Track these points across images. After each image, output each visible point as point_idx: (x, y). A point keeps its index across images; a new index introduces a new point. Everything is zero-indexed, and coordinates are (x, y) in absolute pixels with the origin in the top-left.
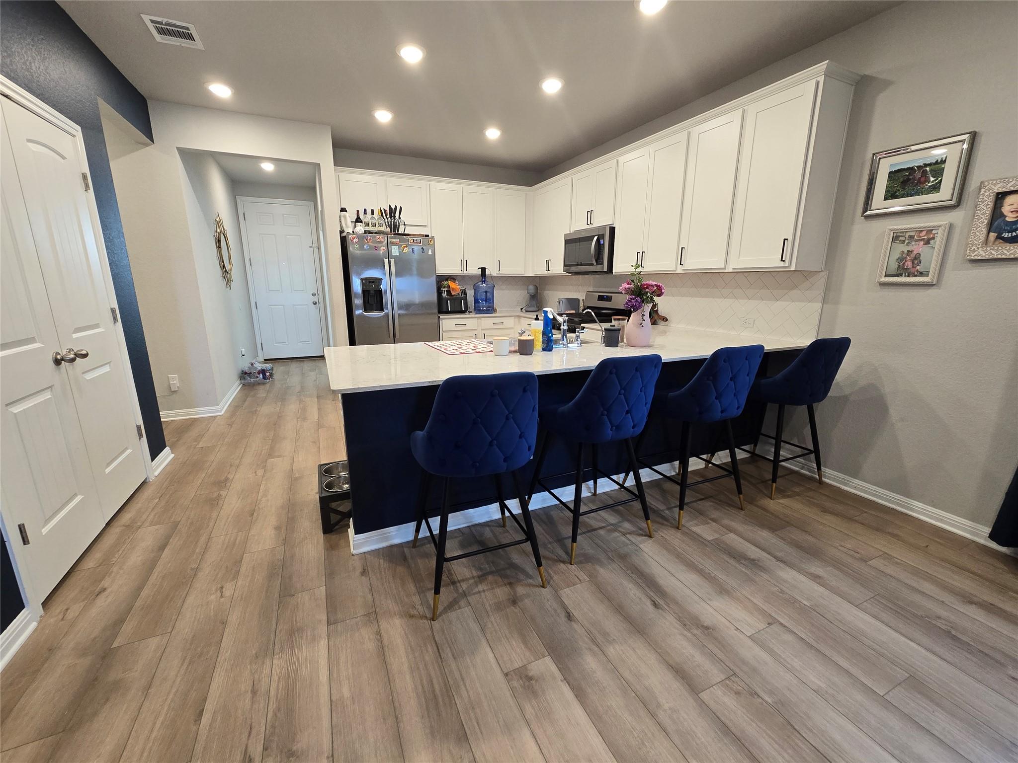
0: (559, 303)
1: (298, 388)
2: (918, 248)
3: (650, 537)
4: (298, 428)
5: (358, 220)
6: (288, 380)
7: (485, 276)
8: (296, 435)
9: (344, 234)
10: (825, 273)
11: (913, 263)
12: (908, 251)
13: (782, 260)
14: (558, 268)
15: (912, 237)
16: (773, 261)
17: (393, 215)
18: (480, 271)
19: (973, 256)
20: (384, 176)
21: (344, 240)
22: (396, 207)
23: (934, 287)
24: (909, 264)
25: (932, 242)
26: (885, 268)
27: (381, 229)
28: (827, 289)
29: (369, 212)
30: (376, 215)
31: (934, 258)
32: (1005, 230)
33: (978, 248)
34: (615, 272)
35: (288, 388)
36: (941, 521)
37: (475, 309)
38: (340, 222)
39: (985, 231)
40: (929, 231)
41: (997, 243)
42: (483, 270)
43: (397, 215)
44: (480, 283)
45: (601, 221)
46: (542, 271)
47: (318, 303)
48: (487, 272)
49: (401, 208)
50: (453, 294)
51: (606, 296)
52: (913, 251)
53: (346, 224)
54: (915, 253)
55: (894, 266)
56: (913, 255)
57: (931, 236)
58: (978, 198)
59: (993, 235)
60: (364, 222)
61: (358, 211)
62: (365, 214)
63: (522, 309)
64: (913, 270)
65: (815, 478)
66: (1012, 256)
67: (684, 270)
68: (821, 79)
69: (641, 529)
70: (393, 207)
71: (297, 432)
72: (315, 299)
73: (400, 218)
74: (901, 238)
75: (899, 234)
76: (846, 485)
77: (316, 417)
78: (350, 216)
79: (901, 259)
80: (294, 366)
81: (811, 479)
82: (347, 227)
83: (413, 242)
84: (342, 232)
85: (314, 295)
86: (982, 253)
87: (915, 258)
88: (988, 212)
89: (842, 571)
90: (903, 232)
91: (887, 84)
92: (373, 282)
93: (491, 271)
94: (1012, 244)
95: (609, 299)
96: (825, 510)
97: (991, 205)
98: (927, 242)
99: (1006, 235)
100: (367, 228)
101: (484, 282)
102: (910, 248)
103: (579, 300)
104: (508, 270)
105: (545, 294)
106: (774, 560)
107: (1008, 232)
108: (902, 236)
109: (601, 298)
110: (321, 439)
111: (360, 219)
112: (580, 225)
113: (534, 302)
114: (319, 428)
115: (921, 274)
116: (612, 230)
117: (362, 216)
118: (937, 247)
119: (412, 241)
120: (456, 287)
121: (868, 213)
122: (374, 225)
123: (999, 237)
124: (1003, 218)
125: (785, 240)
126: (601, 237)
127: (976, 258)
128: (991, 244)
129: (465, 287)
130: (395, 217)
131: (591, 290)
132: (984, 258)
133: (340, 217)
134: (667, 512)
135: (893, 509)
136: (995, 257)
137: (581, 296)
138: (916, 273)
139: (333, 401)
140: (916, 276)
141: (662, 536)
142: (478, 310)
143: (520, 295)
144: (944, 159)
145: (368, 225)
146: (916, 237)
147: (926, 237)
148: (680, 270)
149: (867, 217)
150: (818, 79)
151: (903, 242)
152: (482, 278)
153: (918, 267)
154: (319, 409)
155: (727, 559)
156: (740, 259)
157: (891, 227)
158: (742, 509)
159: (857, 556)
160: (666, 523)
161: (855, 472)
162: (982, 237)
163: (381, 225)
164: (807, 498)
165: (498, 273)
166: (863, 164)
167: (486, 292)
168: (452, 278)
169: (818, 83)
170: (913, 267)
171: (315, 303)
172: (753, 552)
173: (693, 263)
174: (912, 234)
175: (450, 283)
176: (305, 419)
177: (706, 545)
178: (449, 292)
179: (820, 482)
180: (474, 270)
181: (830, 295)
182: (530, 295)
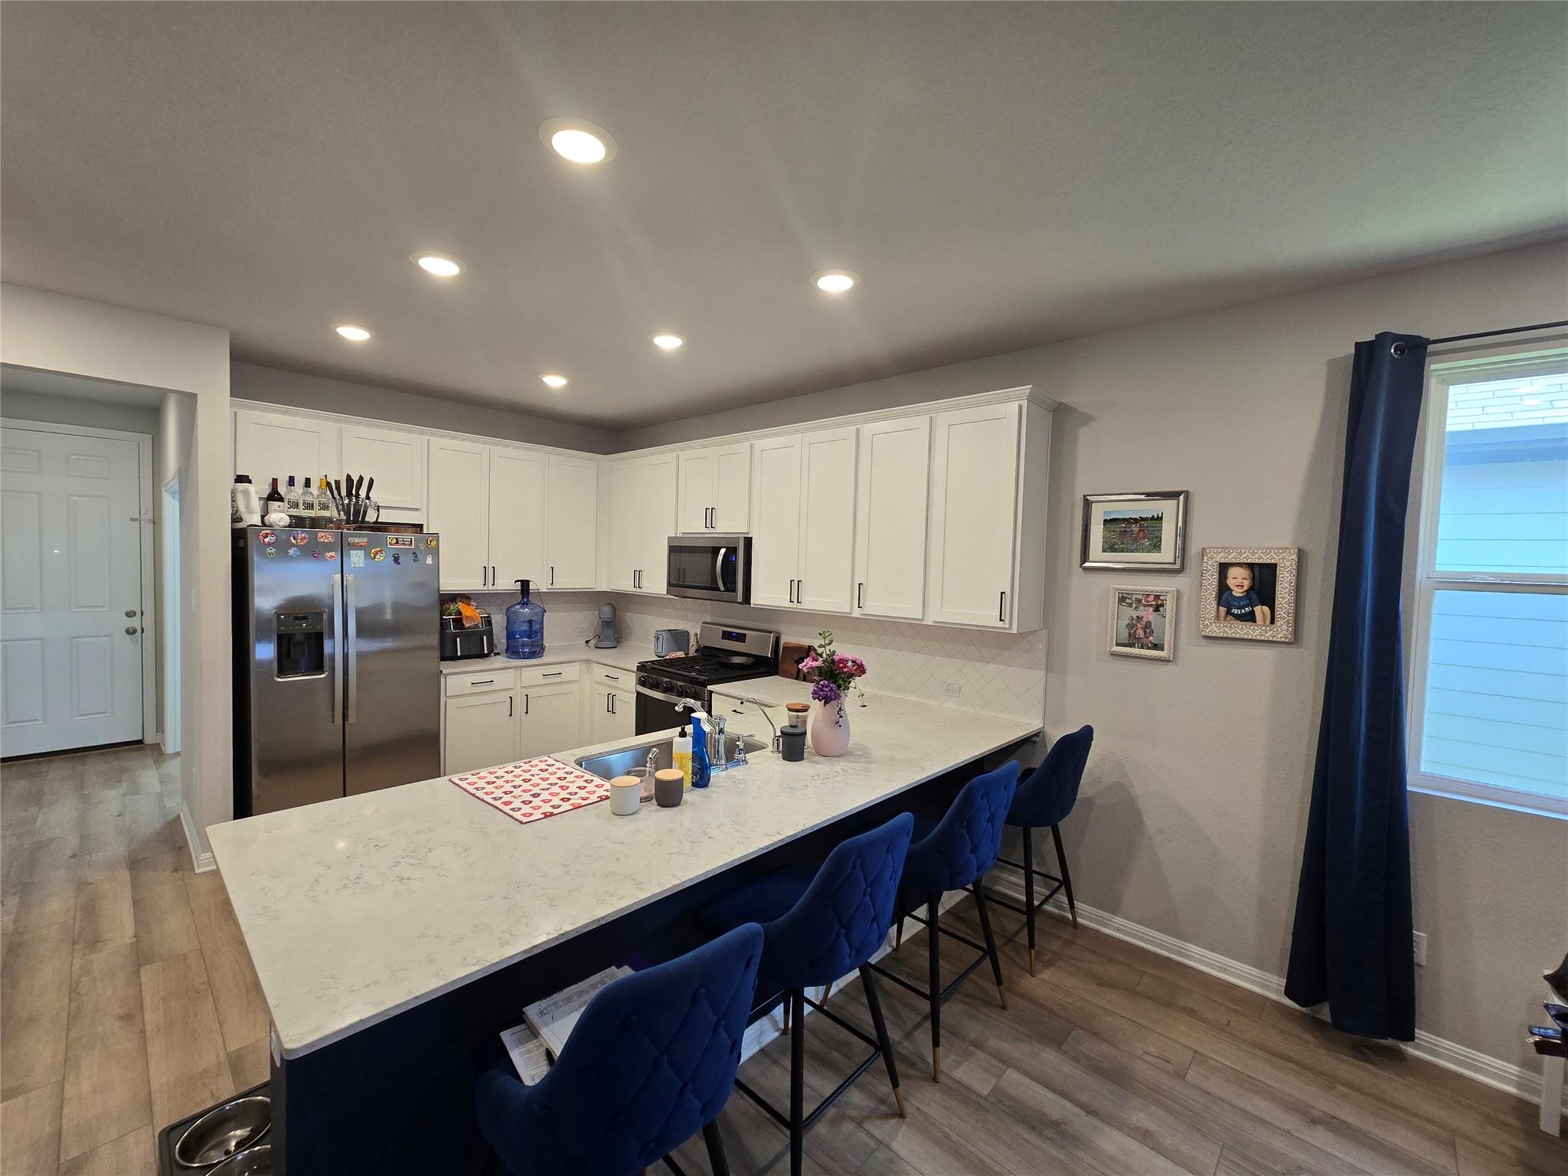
0: (658, 638)
1: (72, 842)
2: (1148, 614)
3: (901, 1115)
4: (75, 977)
5: (274, 496)
6: (39, 819)
7: (528, 593)
8: (70, 1001)
9: (240, 525)
10: (1044, 632)
11: (1145, 632)
12: (1137, 617)
13: (1001, 620)
14: (656, 583)
15: (1139, 601)
16: (988, 617)
17: (354, 492)
18: (518, 586)
19: (1207, 632)
20: (338, 421)
21: (240, 538)
22: (361, 479)
23: (1171, 663)
24: (1140, 633)
25: (1161, 609)
26: (1115, 638)
27: (326, 513)
28: (1049, 653)
29: (300, 482)
30: (314, 489)
31: (1167, 628)
32: (1235, 606)
33: (1211, 623)
34: (754, 604)
35: (39, 847)
36: (1224, 970)
37: (507, 651)
38: (233, 501)
39: (1214, 604)
40: (1157, 597)
41: (1228, 619)
42: (525, 584)
43: (363, 493)
44: (518, 607)
45: (728, 526)
46: (626, 585)
47: (139, 630)
48: (532, 586)
49: (371, 482)
50: (467, 625)
51: (737, 633)
52: (1142, 617)
53: (247, 507)
54: (1145, 620)
55: (1125, 633)
56: (1144, 623)
57: (1160, 602)
58: (1202, 565)
59: (1223, 609)
60: (286, 501)
61: (275, 481)
62: (290, 485)
63: (587, 642)
64: (1145, 641)
65: (1067, 919)
66: (1246, 637)
67: (862, 614)
68: (1025, 404)
69: (882, 1101)
70: (356, 479)
71: (74, 991)
72: (134, 623)
73: (368, 498)
74: (1128, 601)
75: (1124, 595)
76: (1105, 925)
77: (129, 930)
78: (257, 490)
79: (1130, 626)
80: (56, 772)
81: (1062, 920)
82: (250, 512)
83: (397, 543)
84: (236, 518)
85: (130, 614)
86: (1215, 629)
87: (1146, 627)
88: (1215, 583)
89: (1166, 1108)
90: (1129, 594)
91: (1087, 419)
92: (304, 618)
93: (539, 584)
94: (1243, 623)
95: (741, 638)
96: (1102, 983)
97: (1216, 576)
98: (1157, 609)
99: (1236, 611)
100: (294, 512)
101: (524, 604)
102: (1139, 613)
103: (688, 633)
104: (566, 582)
105: (626, 618)
106: (1083, 1114)
107: (1238, 609)
108: (1129, 598)
109: (727, 636)
110: (147, 1003)
111: (279, 494)
112: (693, 526)
113: (610, 632)
114: (139, 967)
115: (1156, 647)
116: (748, 542)
117: (282, 489)
118: (1168, 616)
119: (394, 541)
120: (472, 614)
121: (1087, 564)
122: (310, 506)
123: (1229, 613)
124: (1228, 592)
125: (1002, 593)
126: (732, 551)
127: (1211, 634)
128: (1222, 619)
129: (489, 609)
130: (357, 495)
131: (708, 619)
132: (1218, 635)
133: (233, 492)
134: (906, 1044)
135: (1168, 958)
136: (1229, 636)
137: (693, 628)
138: (1150, 645)
139: (175, 870)
140: (1149, 648)
141: (918, 1109)
142: (513, 651)
143: (584, 620)
144: (1160, 516)
145: (296, 505)
146: (1143, 601)
147: (1154, 603)
148: (857, 613)
149: (1086, 569)
150: (1021, 402)
151: (1130, 605)
152: (523, 599)
153: (1151, 638)
154: (137, 903)
155: (1026, 1135)
156: (943, 610)
157: (1115, 586)
158: (1004, 1007)
159: (1170, 1067)
160: (913, 1072)
161: (1113, 906)
162: (1214, 613)
163: (325, 507)
164: (1072, 962)
165: (550, 587)
166: (1073, 505)
167: (530, 622)
168: (466, 598)
169: (1020, 407)
170: (1145, 637)
171: (131, 632)
172: (1054, 1106)
173: (876, 606)
174: (1140, 597)
175: (461, 606)
176: (96, 942)
177: (987, 1111)
178: (459, 622)
179: (1075, 924)
180: (506, 583)
181: (1053, 661)
182: (603, 621)
